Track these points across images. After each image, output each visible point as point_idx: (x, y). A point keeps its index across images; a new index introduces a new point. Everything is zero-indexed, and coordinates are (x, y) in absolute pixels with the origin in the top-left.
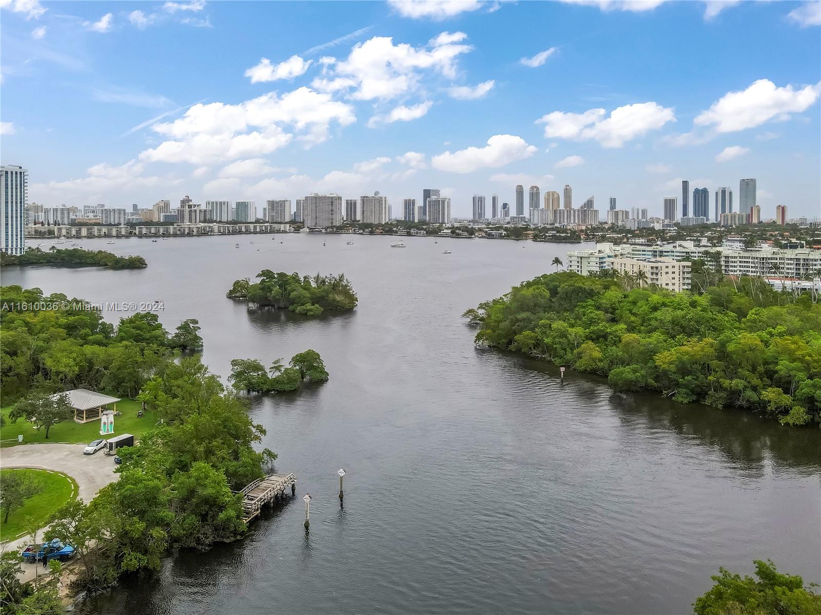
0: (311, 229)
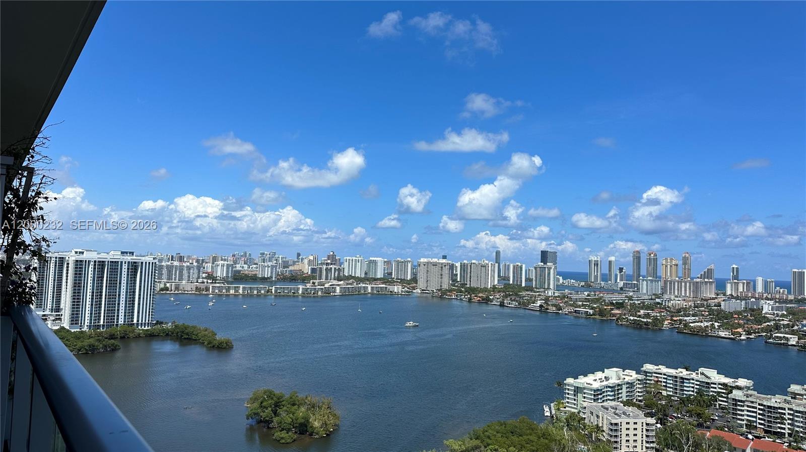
0: (423, 290)
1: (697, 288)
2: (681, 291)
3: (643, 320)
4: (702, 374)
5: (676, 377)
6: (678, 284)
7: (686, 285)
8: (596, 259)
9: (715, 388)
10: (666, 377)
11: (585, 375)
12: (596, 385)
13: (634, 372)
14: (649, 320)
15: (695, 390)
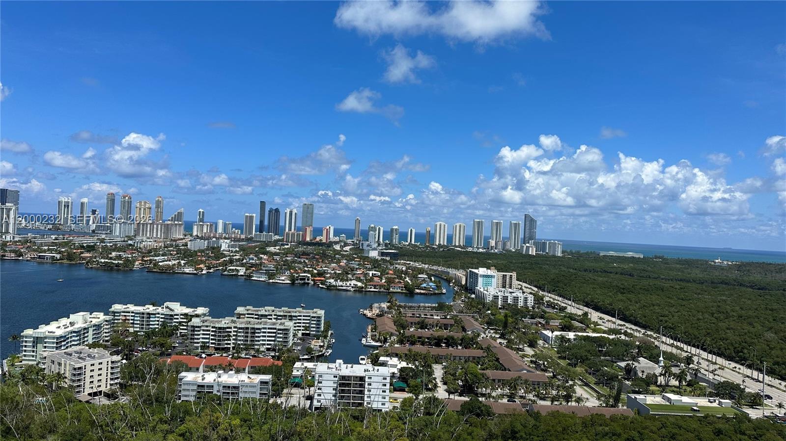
1: (167, 229)
2: (153, 233)
3: (114, 262)
4: (167, 307)
5: (143, 314)
6: (150, 226)
7: (157, 227)
8: (66, 200)
9: (178, 319)
10: (133, 314)
11: (48, 324)
12: (59, 332)
13: (102, 314)
14: (120, 262)
15: (160, 323)
